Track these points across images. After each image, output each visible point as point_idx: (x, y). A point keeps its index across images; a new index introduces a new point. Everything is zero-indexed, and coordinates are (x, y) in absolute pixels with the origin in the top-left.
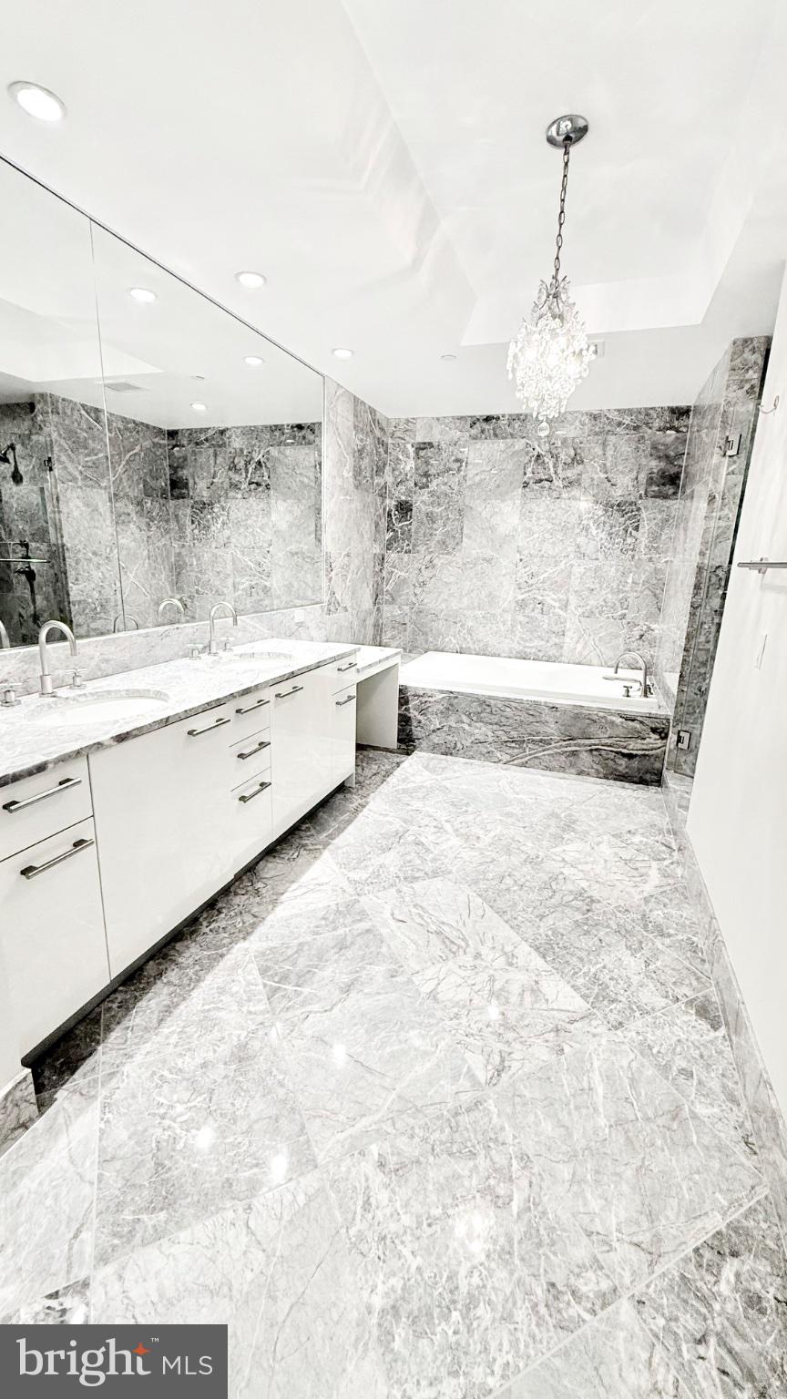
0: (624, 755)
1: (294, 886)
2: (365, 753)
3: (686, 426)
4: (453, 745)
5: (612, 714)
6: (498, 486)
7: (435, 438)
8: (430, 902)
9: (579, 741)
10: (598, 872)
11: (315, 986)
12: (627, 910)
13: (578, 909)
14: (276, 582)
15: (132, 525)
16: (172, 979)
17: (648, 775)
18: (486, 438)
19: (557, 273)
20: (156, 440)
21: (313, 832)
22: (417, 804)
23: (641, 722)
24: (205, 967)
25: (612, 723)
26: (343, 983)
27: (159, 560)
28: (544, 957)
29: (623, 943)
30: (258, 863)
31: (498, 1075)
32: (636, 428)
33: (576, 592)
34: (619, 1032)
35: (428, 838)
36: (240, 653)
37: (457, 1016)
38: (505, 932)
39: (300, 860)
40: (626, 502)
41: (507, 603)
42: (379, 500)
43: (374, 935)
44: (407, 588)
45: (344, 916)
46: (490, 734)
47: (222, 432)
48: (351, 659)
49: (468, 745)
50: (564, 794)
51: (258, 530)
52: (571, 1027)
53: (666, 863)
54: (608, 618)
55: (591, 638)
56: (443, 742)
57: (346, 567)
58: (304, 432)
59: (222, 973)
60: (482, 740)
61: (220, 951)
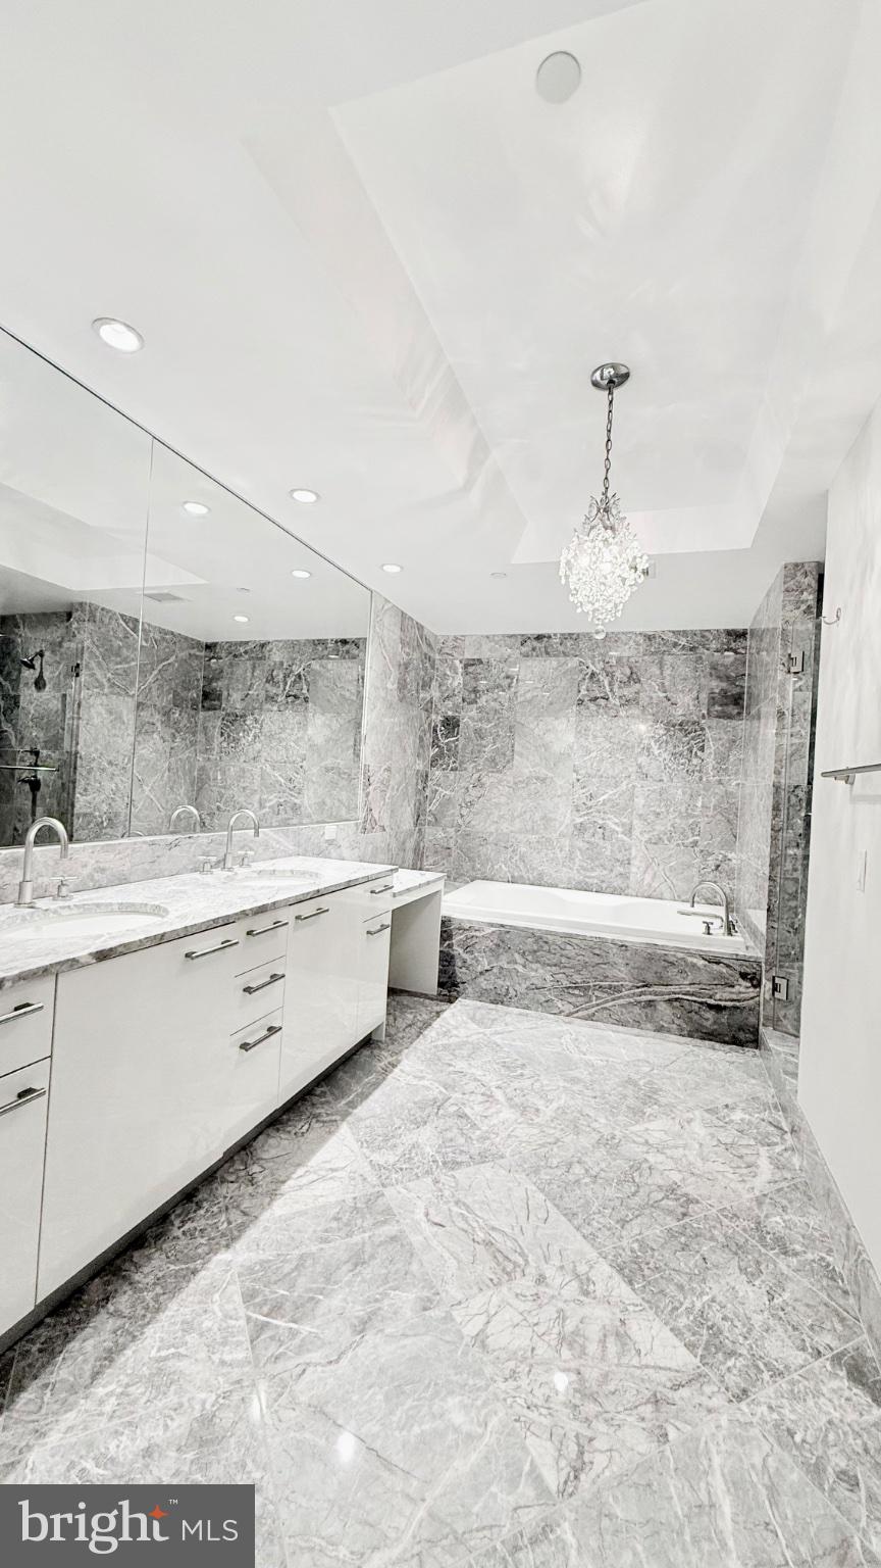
0: (711, 1007)
1: (300, 1171)
2: (398, 998)
3: (745, 648)
4: (504, 990)
5: (692, 955)
6: (551, 704)
7: (485, 655)
8: (476, 1198)
9: (656, 988)
10: (691, 1158)
11: (318, 1322)
12: (735, 1215)
13: (670, 1212)
14: (307, 800)
15: (155, 736)
16: (122, 1307)
17: (740, 1032)
18: (537, 656)
19: (606, 491)
20: (192, 652)
21: (330, 1098)
22: (460, 1065)
23: (728, 966)
24: (171, 1286)
25: (694, 965)
26: (357, 1317)
27: (180, 773)
28: (630, 1283)
29: (735, 1262)
30: (255, 1139)
31: (576, 1477)
32: (691, 649)
33: (641, 815)
34: (743, 1405)
35: (474, 1110)
36: (259, 869)
37: (514, 1375)
38: (577, 1243)
39: (310, 1136)
40: (688, 722)
41: (564, 826)
42: (424, 714)
43: (402, 1245)
44: (453, 808)
45: (363, 1218)
46: (548, 977)
47: (263, 646)
48: (386, 881)
49: (523, 991)
50: (642, 1055)
51: (292, 744)
52: (676, 1396)
53: (778, 1149)
54: (678, 845)
55: (661, 867)
56: (492, 987)
57: (385, 784)
58: (347, 646)
59: (190, 1299)
60: (539, 986)
61: (192, 1266)
